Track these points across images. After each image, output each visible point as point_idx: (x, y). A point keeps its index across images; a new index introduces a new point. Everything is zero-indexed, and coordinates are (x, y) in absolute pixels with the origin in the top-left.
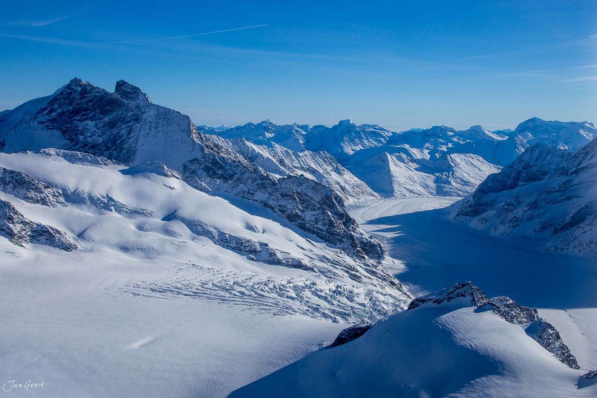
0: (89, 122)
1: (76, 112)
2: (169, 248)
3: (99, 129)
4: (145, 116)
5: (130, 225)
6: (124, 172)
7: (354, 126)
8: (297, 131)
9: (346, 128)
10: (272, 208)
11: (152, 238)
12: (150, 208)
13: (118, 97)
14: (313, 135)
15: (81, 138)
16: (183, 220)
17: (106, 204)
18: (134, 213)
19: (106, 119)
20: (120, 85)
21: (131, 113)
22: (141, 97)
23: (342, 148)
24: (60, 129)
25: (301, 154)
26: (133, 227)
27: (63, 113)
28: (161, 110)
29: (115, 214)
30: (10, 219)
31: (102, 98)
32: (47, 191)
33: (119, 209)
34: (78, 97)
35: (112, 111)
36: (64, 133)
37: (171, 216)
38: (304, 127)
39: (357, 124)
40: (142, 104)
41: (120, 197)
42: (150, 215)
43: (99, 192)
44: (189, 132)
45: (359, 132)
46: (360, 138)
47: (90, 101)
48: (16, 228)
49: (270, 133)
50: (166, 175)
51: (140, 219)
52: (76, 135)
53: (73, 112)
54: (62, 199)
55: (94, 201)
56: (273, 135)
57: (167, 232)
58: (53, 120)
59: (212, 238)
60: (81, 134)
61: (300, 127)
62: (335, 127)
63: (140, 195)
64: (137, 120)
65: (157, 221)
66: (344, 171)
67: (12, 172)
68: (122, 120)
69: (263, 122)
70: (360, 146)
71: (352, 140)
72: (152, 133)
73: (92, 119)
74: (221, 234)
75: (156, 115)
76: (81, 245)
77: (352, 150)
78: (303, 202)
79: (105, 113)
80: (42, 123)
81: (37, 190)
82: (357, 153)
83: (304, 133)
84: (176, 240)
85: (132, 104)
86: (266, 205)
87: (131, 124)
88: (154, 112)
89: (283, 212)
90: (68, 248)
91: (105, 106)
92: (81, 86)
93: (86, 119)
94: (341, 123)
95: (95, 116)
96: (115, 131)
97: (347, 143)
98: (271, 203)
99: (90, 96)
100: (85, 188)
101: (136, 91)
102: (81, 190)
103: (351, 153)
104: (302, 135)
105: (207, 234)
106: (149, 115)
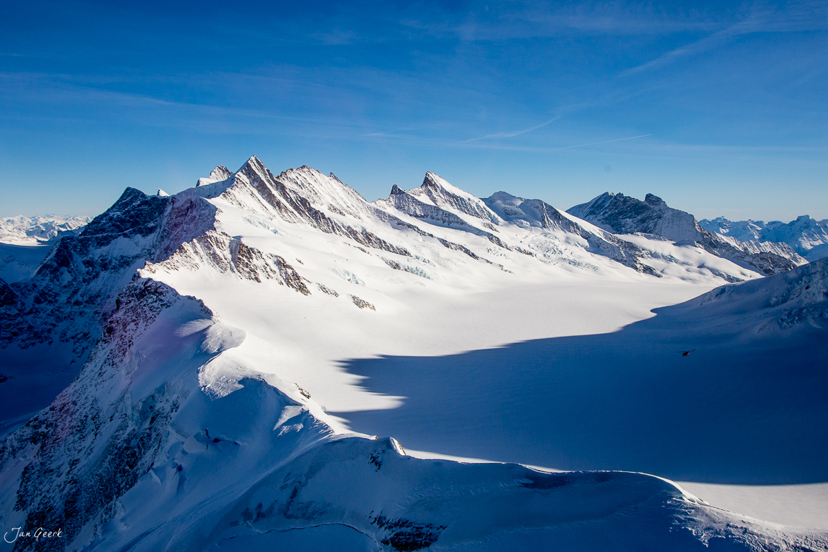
0: (628, 219)
1: (620, 213)
2: (704, 280)
3: (635, 223)
4: (665, 215)
5: (683, 269)
6: (674, 244)
7: (814, 221)
8: (752, 227)
9: (805, 223)
10: (755, 266)
11: (695, 275)
12: (691, 262)
13: (647, 204)
14: (769, 231)
15: (623, 229)
16: (708, 268)
17: (670, 259)
18: (683, 263)
19: (639, 217)
20: (649, 196)
21: (656, 214)
22: (662, 204)
23: (800, 243)
24: (610, 224)
25: (762, 244)
26: (684, 270)
27: (612, 214)
28: (675, 212)
29: (674, 263)
30: (636, 262)
31: (636, 204)
32: (643, 252)
33: (676, 261)
34: (621, 204)
35: (643, 213)
36: (612, 226)
37: (702, 266)
38: (759, 223)
39: (818, 220)
40: (662, 208)
41: (676, 256)
42: (691, 265)
43: (666, 253)
44: (694, 225)
45: (819, 228)
46: (820, 233)
47: (629, 207)
48: (638, 266)
49: (725, 229)
50: (696, 246)
51: (687, 267)
52: (620, 227)
53: (618, 213)
54: (649, 256)
55: (664, 257)
56: (728, 230)
57: (701, 273)
58: (606, 219)
59: (724, 278)
60: (624, 227)
61: (755, 223)
62: (792, 223)
63: (685, 256)
64: (660, 218)
65: (695, 268)
66: (800, 259)
67: (628, 242)
68: (650, 218)
69: (717, 218)
70: (820, 241)
71: (811, 236)
72: (670, 226)
73: (630, 217)
74: (729, 276)
75: (672, 215)
76: (663, 275)
77: (811, 245)
78: (773, 263)
79: (638, 214)
80: (599, 220)
81: (639, 251)
82: (815, 248)
83: (760, 229)
84: (706, 277)
85: (656, 208)
86: (751, 264)
87: (656, 220)
88: (671, 213)
89: (761, 268)
90: (659, 276)
91: (638, 209)
92: (623, 197)
93: (626, 218)
94: (799, 219)
95: (632, 215)
96: (645, 225)
97: (805, 238)
98: (754, 263)
99: (629, 204)
100: (659, 251)
101: (659, 200)
102: (657, 252)
103: (810, 247)
104: (758, 230)
105: (721, 275)
106: (667, 215)
